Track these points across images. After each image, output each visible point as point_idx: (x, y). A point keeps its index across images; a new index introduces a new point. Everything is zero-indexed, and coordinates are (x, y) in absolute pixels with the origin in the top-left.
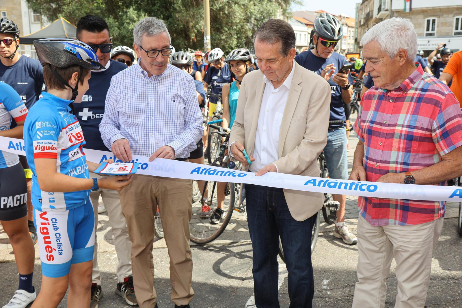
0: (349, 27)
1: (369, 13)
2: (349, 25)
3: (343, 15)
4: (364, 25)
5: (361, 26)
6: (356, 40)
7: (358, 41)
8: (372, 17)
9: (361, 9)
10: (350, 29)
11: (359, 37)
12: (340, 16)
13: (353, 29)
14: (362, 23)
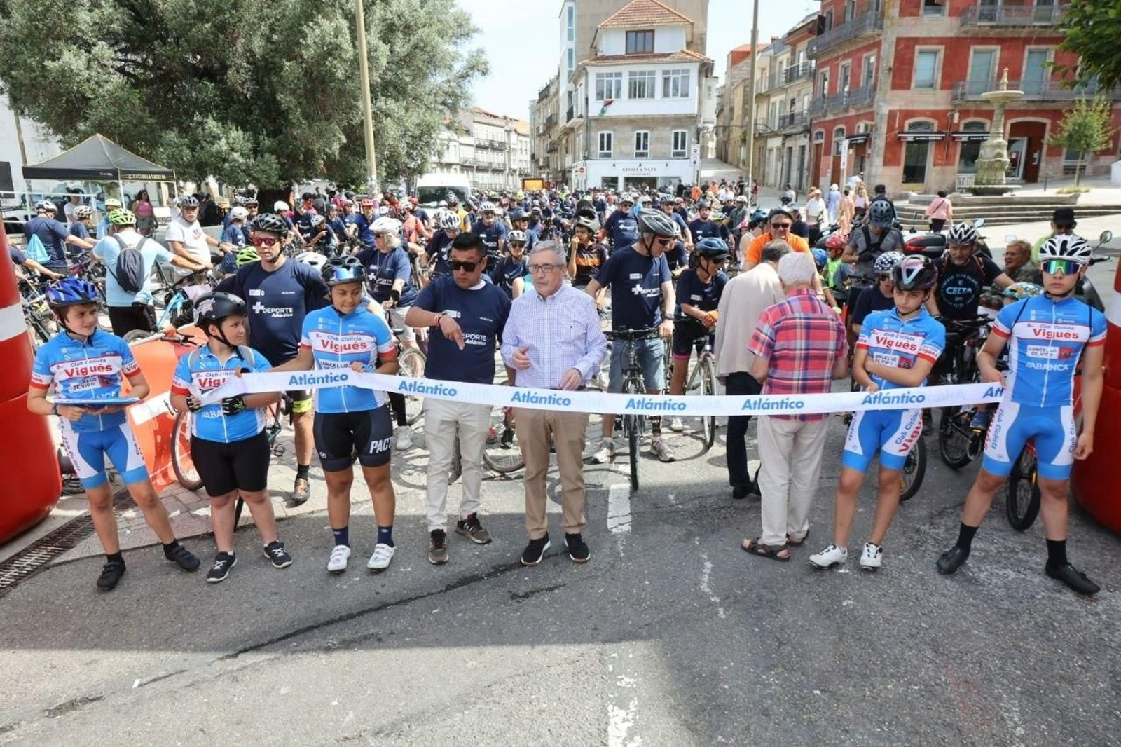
0: (519, 134)
1: (551, 117)
2: (520, 132)
3: (509, 116)
4: (544, 134)
5: (540, 136)
6: (533, 156)
7: (536, 158)
8: (556, 123)
9: (539, 110)
10: (521, 138)
11: (537, 153)
12: (505, 118)
13: (528, 140)
14: (541, 131)
